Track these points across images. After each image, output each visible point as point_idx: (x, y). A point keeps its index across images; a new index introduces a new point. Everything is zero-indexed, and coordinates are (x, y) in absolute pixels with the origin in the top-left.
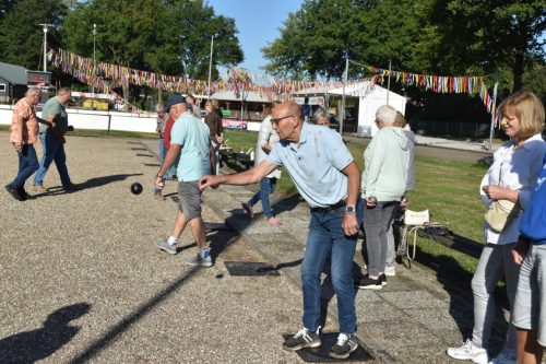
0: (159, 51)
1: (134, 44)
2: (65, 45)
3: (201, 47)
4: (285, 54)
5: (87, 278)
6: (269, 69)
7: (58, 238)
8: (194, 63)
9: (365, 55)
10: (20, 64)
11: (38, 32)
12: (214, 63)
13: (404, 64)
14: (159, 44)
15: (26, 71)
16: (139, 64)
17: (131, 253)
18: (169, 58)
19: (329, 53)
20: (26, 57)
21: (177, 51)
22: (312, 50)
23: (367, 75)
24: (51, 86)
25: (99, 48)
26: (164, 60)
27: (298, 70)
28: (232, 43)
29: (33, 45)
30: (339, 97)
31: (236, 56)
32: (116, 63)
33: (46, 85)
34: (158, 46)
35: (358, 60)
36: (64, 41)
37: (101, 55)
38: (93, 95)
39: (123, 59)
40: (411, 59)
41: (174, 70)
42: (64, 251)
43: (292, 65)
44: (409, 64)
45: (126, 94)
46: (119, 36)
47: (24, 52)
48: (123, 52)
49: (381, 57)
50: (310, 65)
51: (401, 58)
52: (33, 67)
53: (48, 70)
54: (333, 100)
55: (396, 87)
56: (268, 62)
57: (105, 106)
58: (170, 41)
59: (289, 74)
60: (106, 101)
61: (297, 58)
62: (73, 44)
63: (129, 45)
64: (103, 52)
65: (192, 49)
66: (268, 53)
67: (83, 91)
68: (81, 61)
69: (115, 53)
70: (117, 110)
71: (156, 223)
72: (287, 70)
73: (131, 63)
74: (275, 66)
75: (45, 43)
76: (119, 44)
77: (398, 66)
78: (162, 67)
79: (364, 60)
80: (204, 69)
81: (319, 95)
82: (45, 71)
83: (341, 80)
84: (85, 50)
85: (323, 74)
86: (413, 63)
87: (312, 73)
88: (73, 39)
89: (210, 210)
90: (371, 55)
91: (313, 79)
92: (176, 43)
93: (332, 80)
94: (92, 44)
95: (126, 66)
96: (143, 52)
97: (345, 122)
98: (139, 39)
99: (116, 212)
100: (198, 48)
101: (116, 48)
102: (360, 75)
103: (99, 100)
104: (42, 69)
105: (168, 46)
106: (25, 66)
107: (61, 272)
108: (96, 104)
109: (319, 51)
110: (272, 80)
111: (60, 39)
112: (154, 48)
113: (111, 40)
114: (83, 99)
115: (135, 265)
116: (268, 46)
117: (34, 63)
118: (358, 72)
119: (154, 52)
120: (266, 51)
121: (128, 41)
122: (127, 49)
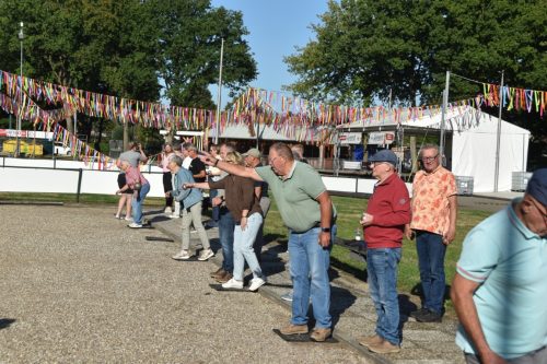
0: (126, 62)
1: (85, 51)
3: (190, 57)
4: (324, 66)
6: (299, 89)
8: (179, 82)
9: (456, 64)
13: (520, 76)
14: (125, 52)
16: (92, 83)
18: (141, 74)
19: (398, 63)
21: (154, 64)
22: (369, 59)
25: (28, 59)
26: (132, 77)
28: (237, 50)
31: (244, 69)
32: (55, 82)
34: (122, 56)
37: (32, 70)
38: (18, 133)
39: (67, 76)
43: (335, 82)
44: (528, 77)
46: (61, 41)
48: (67, 65)
49: (482, 67)
50: (365, 81)
56: (296, 78)
57: (39, 150)
58: (142, 49)
59: (330, 97)
60: (39, 141)
61: (344, 72)
63: (77, 55)
64: (34, 65)
65: (175, 60)
66: (297, 65)
67: (2, 128)
69: (54, 66)
70: (56, 157)
72: (326, 91)
73: (79, 82)
74: (308, 84)
76: (60, 52)
78: (129, 89)
80: (195, 90)
81: (387, 128)
84: (7, 64)
85: (386, 94)
87: (367, 93)
90: (465, 65)
91: (368, 103)
92: (152, 51)
93: (398, 104)
94: (17, 54)
95: (72, 85)
96: (99, 66)
98: (93, 45)
100: (184, 58)
101: (56, 59)
103: (29, 140)
105: (139, 56)
108: (25, 147)
109: (380, 60)
110: (300, 106)
112: (117, 58)
113: (47, 46)
116: (297, 54)
119: (116, 65)
120: (294, 61)
121: (76, 48)
122: (73, 60)
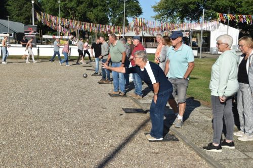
0: (95, 10)
1: (81, 7)
2: (44, 10)
3: (118, 7)
4: (166, 9)
5: (66, 145)
6: (157, 18)
7: (47, 121)
8: (115, 17)
9: (213, 6)
10: (19, 22)
11: (29, 3)
12: (126, 16)
13: (237, 10)
14: (95, 7)
15: (23, 25)
16: (84, 19)
17: (90, 129)
18: (101, 14)
19: (192, 7)
20: (22, 17)
21: (105, 10)
22: (181, 6)
23: (214, 18)
24: (37, 33)
25: (62, 11)
26: (98, 15)
27: (174, 17)
28: (135, 4)
29: (26, 10)
30: (199, 32)
31: (138, 11)
32: (71, 19)
33: (35, 32)
34: (94, 8)
35: (209, 9)
36: (43, 7)
37: (63, 14)
38: (60, 37)
39: (75, 16)
40: (242, 6)
41: (103, 21)
42: (51, 129)
43: (170, 15)
44: (240, 10)
45: (78, 35)
46: (73, 3)
47: (22, 15)
48: (75, 12)
49: (223, 7)
50: (181, 14)
51: (236, 6)
52: (27, 23)
53: (35, 24)
54: (195, 33)
55: (232, 24)
56: (156, 14)
58: (101, 5)
59: (169, 20)
61: (173, 10)
62: (48, 9)
63: (78, 8)
64: (64, 13)
65: (113, 9)
66: (156, 9)
67: (54, 35)
68: (53, 19)
69: (71, 13)
70: (73, 45)
71: (102, 110)
72: (167, 18)
73: (80, 18)
74: (160, 16)
75: (33, 9)
76: (73, 8)
77: (234, 11)
78: (97, 20)
79: (213, 9)
80: (120, 19)
81: (186, 31)
82: (34, 25)
83: (199, 22)
84: (55, 12)
85: (189, 19)
86: (243, 9)
87: (182, 18)
88: (47, 7)
89: (131, 101)
90: (217, 6)
91: (182, 22)
92: (104, 6)
93: (194, 22)
94: (58, 9)
95: (77, 20)
96: (86, 12)
97: (203, 46)
98: (83, 5)
99: (78, 104)
100: (116, 8)
101: (71, 10)
102: (210, 18)
103: (63, 39)
104: (32, 24)
105: (100, 8)
106: (22, 22)
107: (51, 141)
108: (62, 42)
109: (186, 6)
110: (157, 24)
111: (41, 7)
112: (92, 9)
113: (68, 6)
114: (54, 39)
115: (92, 136)
116: (156, 5)
117: (27, 21)
118: (209, 16)
119: (92, 11)
120: (155, 7)
121: (78, 6)
122: (77, 10)
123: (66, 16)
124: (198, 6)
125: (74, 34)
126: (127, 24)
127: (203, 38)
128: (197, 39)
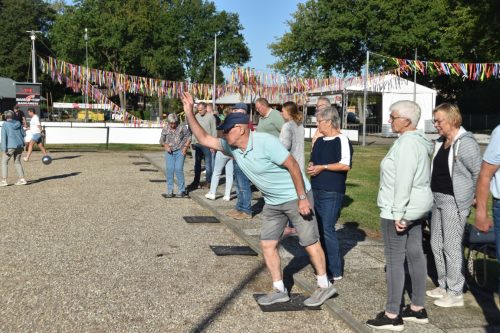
0: (158, 53)
1: (130, 48)
2: (55, 52)
3: (203, 47)
4: (295, 50)
5: (95, 323)
6: (279, 67)
7: (58, 274)
8: (196, 65)
9: (386, 45)
10: (7, 77)
11: (25, 39)
12: (218, 64)
13: (431, 52)
14: (157, 46)
15: (14, 83)
16: (135, 70)
17: (144, 288)
18: (169, 61)
19: (346, 46)
20: (12, 68)
21: (177, 53)
22: (325, 44)
23: (389, 67)
24: (42, 98)
25: (92, 54)
26: (163, 63)
27: (311, 66)
28: (236, 41)
29: (20, 54)
30: (360, 94)
31: (242, 55)
32: (111, 70)
33: (37, 97)
34: (156, 49)
35: (379, 51)
36: (53, 48)
37: (94, 62)
38: (88, 106)
39: (119, 65)
40: (439, 46)
41: (174, 75)
42: (66, 290)
43: (304, 61)
44: (437, 53)
45: (124, 102)
46: (113, 40)
47: (11, 62)
48: (118, 57)
49: (404, 47)
50: (325, 60)
51: (428, 46)
52: (21, 79)
53: (37, 81)
54: (353, 98)
55: (423, 79)
56: (277, 59)
57: (101, 117)
58: (168, 43)
59: (301, 72)
60: (102, 111)
61: (310, 53)
62: (63, 51)
63: (124, 49)
64: (96, 58)
65: (193, 50)
66: (277, 50)
67: (76, 102)
68: (73, 69)
69: (109, 58)
70: (114, 121)
71: (169, 250)
72: (299, 67)
73: (127, 69)
74: (285, 63)
75: (33, 52)
76: (113, 48)
77: (424, 55)
78: (161, 71)
79: (386, 50)
80: (207, 71)
81: (336, 93)
82: (34, 82)
83: (359, 75)
84: (77, 58)
85: (340, 69)
86: (441, 50)
87: (327, 68)
88: (63, 46)
89: (228, 231)
90: (393, 45)
91: (328, 75)
92: (176, 44)
93: (349, 75)
94: (84, 50)
95: (122, 72)
96: (139, 56)
97: (368, 121)
98: (135, 42)
99: (122, 238)
100: (199, 48)
101: (110, 53)
102: (381, 68)
103: (94, 111)
104: (31, 81)
105: (167, 48)
106: (12, 78)
107: (65, 316)
108: (91, 115)
109: (333, 45)
110: (281, 79)
111: (50, 47)
112: (151, 50)
113: (104, 44)
114: (76, 111)
115: (149, 304)
116: (276, 42)
117: (22, 75)
118: (378, 65)
119: (151, 55)
120: (275, 47)
121: (123, 44)
122: (122, 53)
123: (100, 64)
124: (358, 45)
125: (115, 99)
126: (221, 80)
127: (369, 107)
128: (357, 109)
